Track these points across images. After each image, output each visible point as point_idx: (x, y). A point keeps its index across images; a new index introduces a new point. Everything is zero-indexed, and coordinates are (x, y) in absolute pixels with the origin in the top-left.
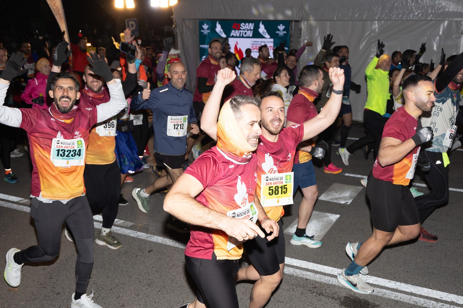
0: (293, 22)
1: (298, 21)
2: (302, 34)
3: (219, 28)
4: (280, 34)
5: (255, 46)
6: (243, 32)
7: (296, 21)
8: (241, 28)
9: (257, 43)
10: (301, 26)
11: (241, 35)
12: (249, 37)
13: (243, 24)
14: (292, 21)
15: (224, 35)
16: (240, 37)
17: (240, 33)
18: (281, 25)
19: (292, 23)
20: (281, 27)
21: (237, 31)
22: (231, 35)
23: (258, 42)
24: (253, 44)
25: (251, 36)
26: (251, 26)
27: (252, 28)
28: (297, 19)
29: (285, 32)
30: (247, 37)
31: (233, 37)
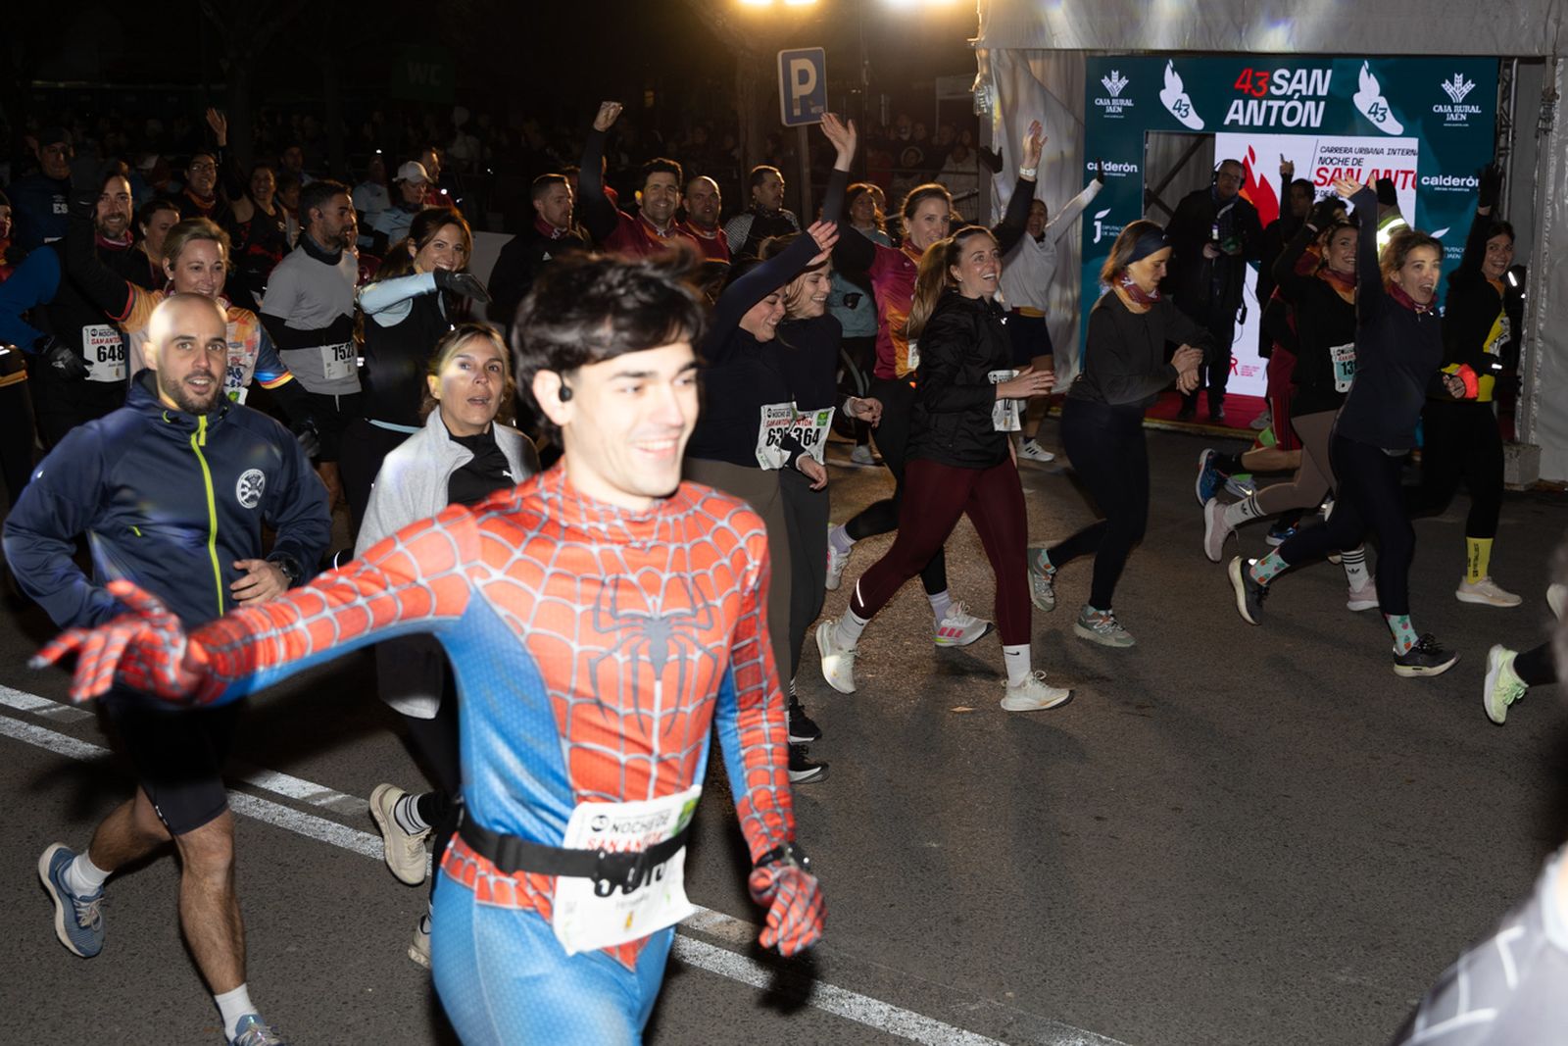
0: (1515, 62)
1: (1540, 60)
2: (1557, 116)
3: (1173, 92)
4: (1452, 117)
5: (1331, 168)
6: (1281, 109)
7: (1526, 60)
8: (1273, 89)
9: (1342, 156)
10: (1553, 82)
11: (1272, 123)
12: (1308, 130)
13: (1287, 74)
14: (1512, 58)
15: (1194, 122)
16: (1265, 129)
17: (1269, 109)
18: (1459, 78)
19: (1510, 66)
20: (1458, 88)
21: (1253, 104)
22: (1227, 122)
23: (1346, 150)
24: (1322, 160)
25: (1316, 123)
26: (1321, 81)
27: (1322, 92)
28: (1536, 52)
29: (1475, 110)
30: (1298, 130)
31: (1234, 127)
